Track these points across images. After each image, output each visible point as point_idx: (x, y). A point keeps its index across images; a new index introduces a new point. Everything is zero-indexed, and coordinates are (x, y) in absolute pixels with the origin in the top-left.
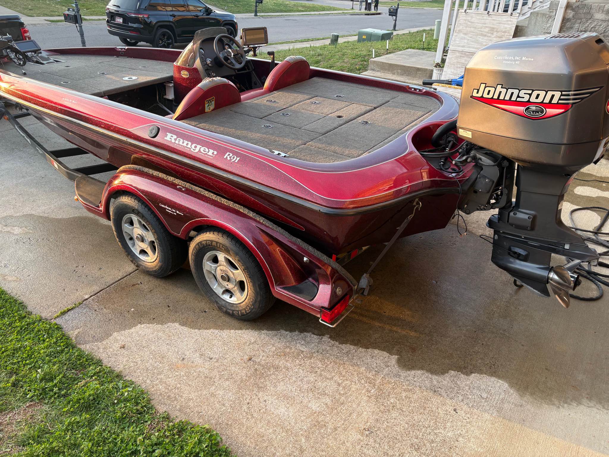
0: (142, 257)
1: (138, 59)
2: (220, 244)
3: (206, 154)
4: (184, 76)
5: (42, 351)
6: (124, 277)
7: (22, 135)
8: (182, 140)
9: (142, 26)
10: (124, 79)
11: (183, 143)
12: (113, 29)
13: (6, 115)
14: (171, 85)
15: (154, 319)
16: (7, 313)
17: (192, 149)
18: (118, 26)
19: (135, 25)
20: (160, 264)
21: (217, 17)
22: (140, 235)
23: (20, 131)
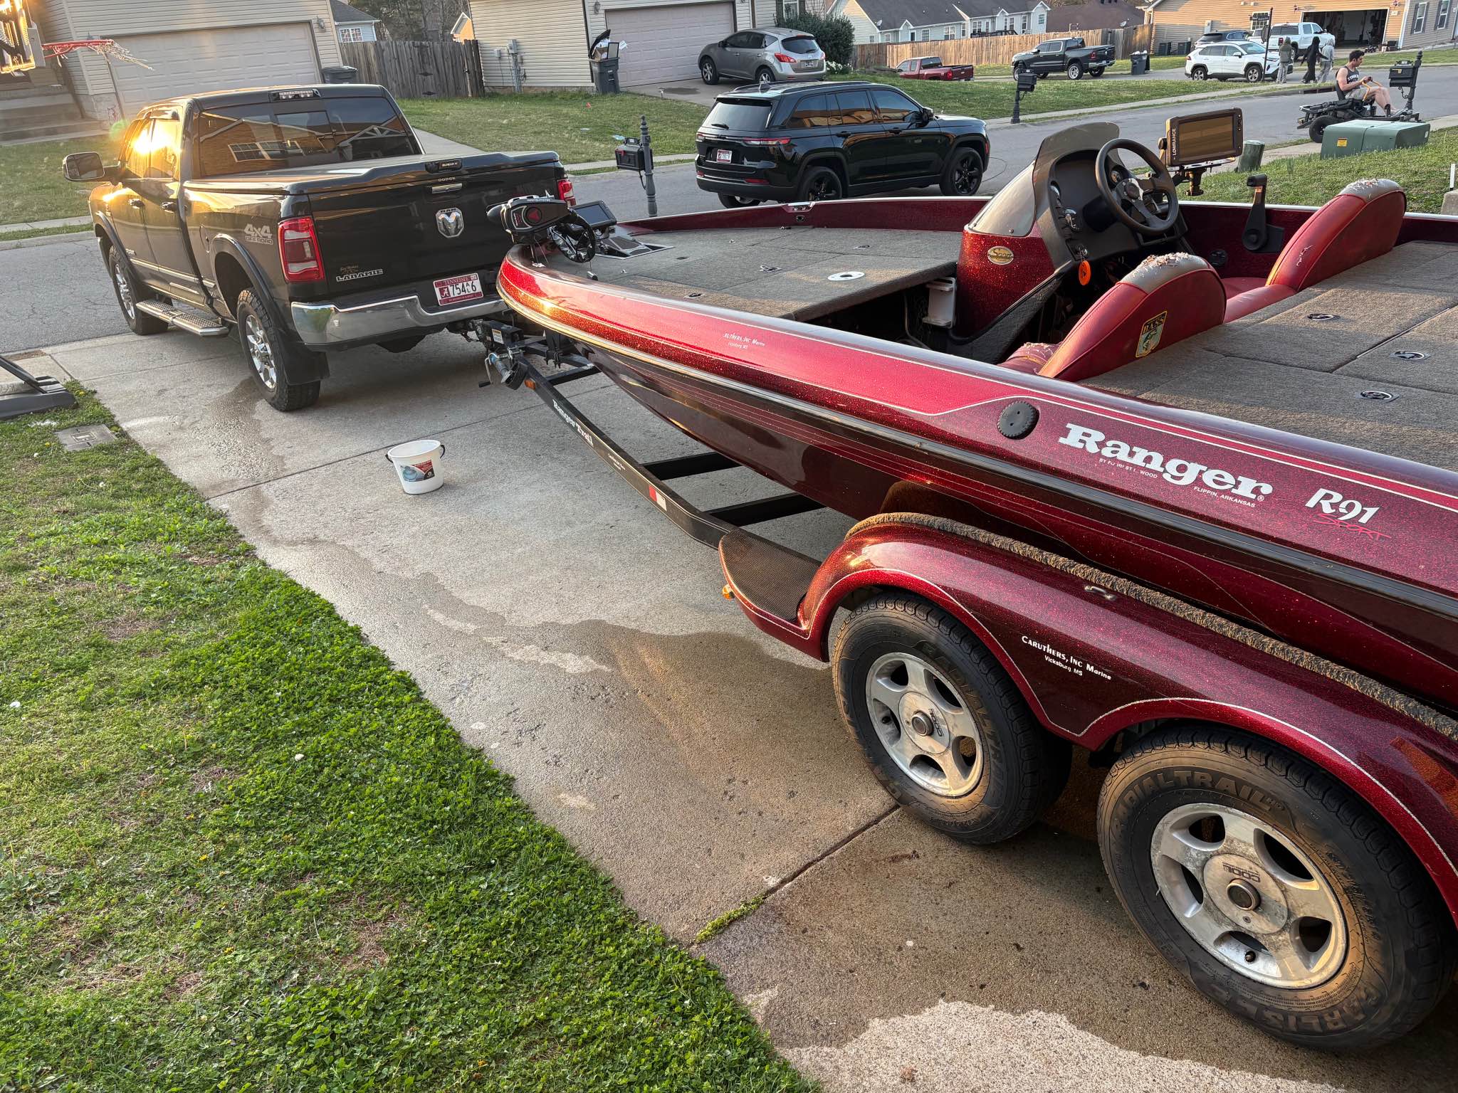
0: (920, 777)
1: (841, 230)
2: (1254, 788)
3: (1227, 492)
4: (995, 261)
5: (690, 1057)
6: (864, 829)
7: (569, 425)
8: (1125, 448)
9: (775, 165)
10: (830, 278)
11: (1131, 454)
12: (709, 178)
13: (529, 377)
14: (947, 289)
15: (982, 987)
16: (578, 910)
17: (1167, 477)
18: (722, 170)
19: (757, 165)
20: (985, 809)
21: (943, 130)
22: (924, 715)
23: (565, 416)
